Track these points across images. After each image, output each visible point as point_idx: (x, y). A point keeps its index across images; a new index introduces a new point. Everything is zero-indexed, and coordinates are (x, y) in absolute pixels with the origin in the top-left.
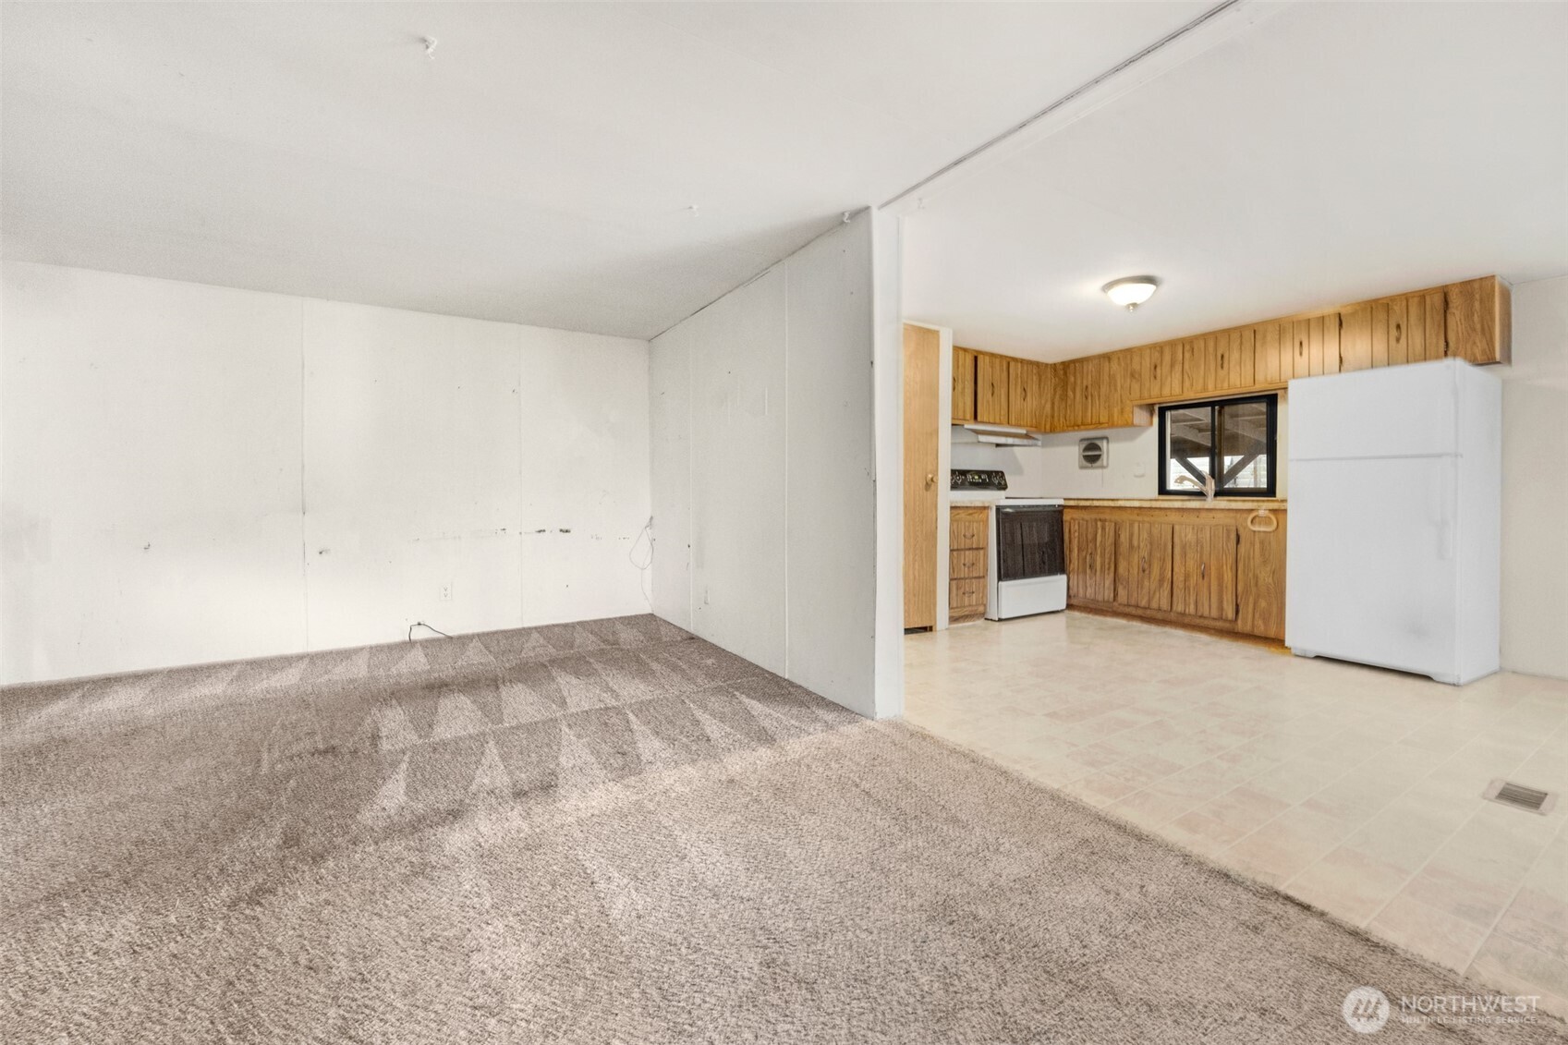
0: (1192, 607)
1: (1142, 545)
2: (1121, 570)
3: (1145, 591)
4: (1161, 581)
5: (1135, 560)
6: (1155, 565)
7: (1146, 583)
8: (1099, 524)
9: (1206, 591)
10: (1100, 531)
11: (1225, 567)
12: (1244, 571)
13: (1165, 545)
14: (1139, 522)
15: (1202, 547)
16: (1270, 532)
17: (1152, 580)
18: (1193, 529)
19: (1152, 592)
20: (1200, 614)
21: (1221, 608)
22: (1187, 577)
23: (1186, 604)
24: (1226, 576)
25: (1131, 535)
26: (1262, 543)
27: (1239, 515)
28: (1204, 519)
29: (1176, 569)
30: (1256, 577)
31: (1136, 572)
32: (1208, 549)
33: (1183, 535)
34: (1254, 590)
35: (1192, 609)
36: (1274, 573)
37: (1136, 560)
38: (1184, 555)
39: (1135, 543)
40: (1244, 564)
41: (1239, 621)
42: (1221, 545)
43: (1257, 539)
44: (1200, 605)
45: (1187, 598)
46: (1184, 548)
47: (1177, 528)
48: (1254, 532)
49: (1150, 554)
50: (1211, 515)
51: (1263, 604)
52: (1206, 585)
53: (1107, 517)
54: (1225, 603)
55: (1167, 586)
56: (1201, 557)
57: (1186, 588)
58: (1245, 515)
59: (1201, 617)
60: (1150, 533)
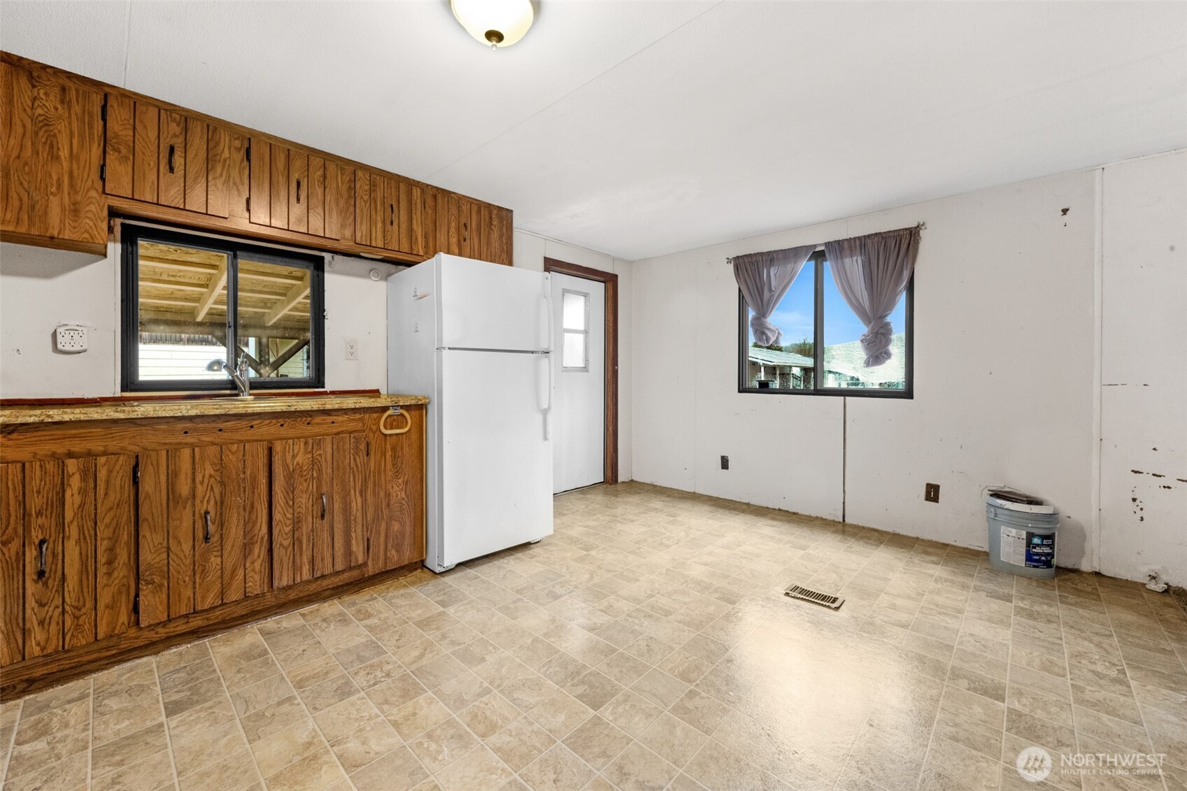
0: (306, 569)
1: (200, 490)
2: (146, 556)
3: (213, 576)
4: (247, 549)
5: (185, 521)
6: (235, 519)
7: (215, 561)
8: (72, 465)
9: (326, 536)
10: (75, 482)
11: (352, 492)
12: (374, 492)
13: (254, 479)
14: (193, 447)
15: (320, 470)
16: (402, 434)
17: (225, 553)
18: (306, 443)
19: (228, 572)
20: (319, 574)
21: (348, 553)
22: (297, 523)
23: (296, 568)
24: (354, 504)
25: (172, 476)
26: (394, 449)
27: (367, 416)
28: (320, 426)
29: (277, 516)
30: (388, 495)
31: (187, 547)
32: (330, 471)
33: (289, 457)
34: (386, 512)
35: (306, 575)
36: (406, 485)
37: (186, 523)
38: (291, 489)
39: (184, 488)
40: (374, 482)
41: (370, 563)
42: (347, 461)
43: (388, 446)
44: (318, 561)
45: (297, 557)
46: (290, 477)
47: (278, 447)
48: (386, 435)
49: (221, 503)
50: (330, 419)
51: (396, 526)
52: (326, 527)
53: (96, 446)
54: (354, 542)
55: (259, 551)
56: (319, 486)
57: (296, 542)
58: (375, 415)
59: (323, 577)
60: (221, 466)
